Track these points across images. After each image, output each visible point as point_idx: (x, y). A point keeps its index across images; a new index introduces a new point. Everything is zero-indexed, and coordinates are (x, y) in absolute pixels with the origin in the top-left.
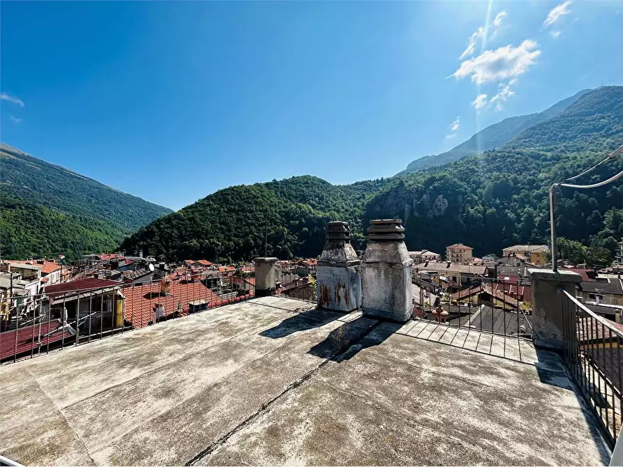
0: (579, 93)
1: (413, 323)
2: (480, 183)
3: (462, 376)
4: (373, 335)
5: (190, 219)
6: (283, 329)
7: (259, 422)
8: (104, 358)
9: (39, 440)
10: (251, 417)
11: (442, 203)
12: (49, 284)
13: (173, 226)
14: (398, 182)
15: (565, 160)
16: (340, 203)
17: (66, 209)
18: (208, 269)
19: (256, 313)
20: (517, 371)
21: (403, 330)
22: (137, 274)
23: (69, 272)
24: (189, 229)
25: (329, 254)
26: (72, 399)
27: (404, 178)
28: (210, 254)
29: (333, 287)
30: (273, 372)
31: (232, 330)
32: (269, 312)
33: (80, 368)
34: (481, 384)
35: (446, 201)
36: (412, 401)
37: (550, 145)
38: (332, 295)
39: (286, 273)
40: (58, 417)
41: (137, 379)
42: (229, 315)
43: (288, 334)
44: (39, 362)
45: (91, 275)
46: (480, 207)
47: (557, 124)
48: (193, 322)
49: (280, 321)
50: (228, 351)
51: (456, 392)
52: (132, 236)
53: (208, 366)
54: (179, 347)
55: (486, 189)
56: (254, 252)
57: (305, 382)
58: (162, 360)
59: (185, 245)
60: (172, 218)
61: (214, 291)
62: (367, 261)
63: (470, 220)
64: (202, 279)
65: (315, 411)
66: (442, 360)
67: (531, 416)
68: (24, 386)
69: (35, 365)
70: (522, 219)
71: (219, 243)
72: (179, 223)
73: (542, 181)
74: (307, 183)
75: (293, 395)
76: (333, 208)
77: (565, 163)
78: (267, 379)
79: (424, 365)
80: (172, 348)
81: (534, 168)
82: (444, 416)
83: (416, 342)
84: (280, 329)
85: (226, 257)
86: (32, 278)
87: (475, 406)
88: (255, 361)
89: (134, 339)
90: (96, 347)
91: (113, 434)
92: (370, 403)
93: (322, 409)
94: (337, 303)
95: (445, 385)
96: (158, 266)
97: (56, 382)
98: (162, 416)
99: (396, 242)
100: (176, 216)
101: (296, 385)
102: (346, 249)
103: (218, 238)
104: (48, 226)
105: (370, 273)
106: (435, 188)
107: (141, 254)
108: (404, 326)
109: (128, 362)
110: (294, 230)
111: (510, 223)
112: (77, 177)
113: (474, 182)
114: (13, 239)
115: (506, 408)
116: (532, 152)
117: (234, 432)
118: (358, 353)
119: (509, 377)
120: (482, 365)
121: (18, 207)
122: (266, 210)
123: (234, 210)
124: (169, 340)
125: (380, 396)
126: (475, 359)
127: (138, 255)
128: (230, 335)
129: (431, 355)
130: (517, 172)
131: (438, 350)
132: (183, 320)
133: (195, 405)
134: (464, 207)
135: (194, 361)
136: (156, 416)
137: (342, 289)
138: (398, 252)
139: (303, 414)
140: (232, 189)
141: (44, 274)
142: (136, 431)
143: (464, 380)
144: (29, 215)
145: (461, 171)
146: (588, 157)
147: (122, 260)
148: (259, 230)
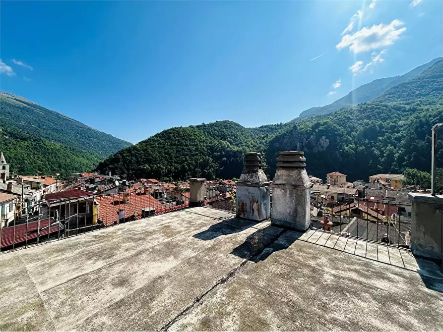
0: (433, 60)
1: (311, 232)
2: (354, 128)
3: (358, 279)
4: (281, 241)
5: (144, 150)
6: (211, 233)
7: (195, 313)
8: (77, 251)
9: (19, 320)
10: (188, 309)
11: (325, 142)
12: (49, 192)
13: (132, 155)
14: (292, 126)
15: (420, 111)
16: (250, 141)
17: (60, 142)
18: (156, 186)
19: (190, 220)
20: (404, 277)
21: (304, 237)
22: (107, 187)
23: (62, 185)
24: (143, 157)
25: (246, 177)
26: (50, 285)
27: (297, 123)
28: (157, 175)
29: (248, 202)
30: (204, 268)
31: (172, 233)
32: (200, 219)
33: (59, 258)
34: (376, 287)
35: (328, 141)
36: (320, 300)
37: (409, 100)
38: (248, 208)
39: (210, 190)
40: (37, 300)
41: (100, 269)
42: (171, 221)
43: (215, 237)
44: (30, 252)
45: (76, 187)
46: (353, 146)
47: (415, 84)
48: (144, 224)
49: (209, 227)
50: (170, 250)
51: (355, 294)
52: (104, 161)
53: (154, 261)
54: (133, 244)
55: (358, 132)
56: (188, 174)
57: (230, 278)
58: (120, 255)
59: (140, 168)
60: (132, 149)
61: (160, 201)
62: (276, 183)
63: (345, 155)
64: (151, 192)
65: (239, 305)
66: (339, 264)
67: (426, 320)
68: (17, 271)
69: (27, 254)
70: (385, 155)
71: (163, 167)
72: (136, 153)
73: (401, 127)
74: (226, 126)
75: (221, 290)
76: (245, 144)
77: (419, 113)
78: (199, 275)
79: (325, 268)
80: (127, 245)
81: (395, 117)
82: (349, 316)
83: (315, 248)
84: (208, 233)
85: (169, 177)
86: (37, 188)
87: (375, 308)
88: (190, 258)
89: (100, 236)
90: (72, 242)
91: (77, 318)
92: (284, 300)
93: (245, 304)
94: (251, 214)
95: (346, 287)
96: (121, 182)
97: (40, 269)
98: (116, 303)
99: (299, 169)
100: (134, 148)
101: (223, 281)
102: (259, 173)
103: (163, 164)
104: (49, 154)
105: (278, 192)
106: (319, 131)
107: (110, 174)
108: (304, 234)
109: (95, 255)
110: (216, 159)
111: (375, 157)
112: (68, 120)
113: (349, 127)
114: (26, 162)
115: (402, 311)
116: (395, 105)
117: (174, 321)
118: (271, 255)
119: (398, 282)
120: (373, 270)
121: (28, 140)
122: (197, 145)
123: (175, 144)
124: (126, 239)
125: (292, 294)
126: (366, 265)
127: (108, 175)
128: (172, 236)
129: (330, 260)
130: (382, 120)
131: (334, 256)
132: (137, 223)
133: (143, 294)
134: (341, 145)
135: (144, 256)
136: (112, 303)
137: (255, 203)
138: (301, 177)
139: (230, 308)
140: (173, 129)
141: (45, 186)
142: (96, 316)
143: (361, 283)
144: (36, 145)
145: (339, 118)
146: (437, 109)
147: (97, 177)
148: (192, 159)
